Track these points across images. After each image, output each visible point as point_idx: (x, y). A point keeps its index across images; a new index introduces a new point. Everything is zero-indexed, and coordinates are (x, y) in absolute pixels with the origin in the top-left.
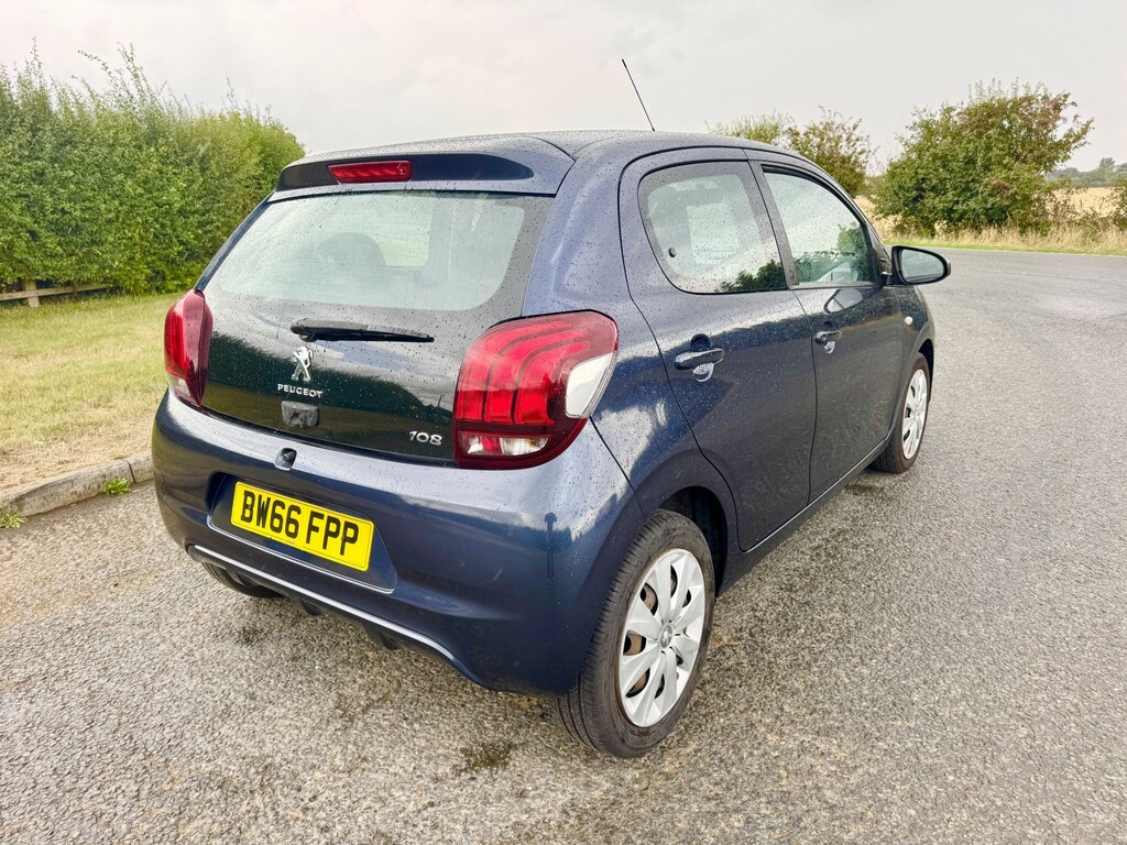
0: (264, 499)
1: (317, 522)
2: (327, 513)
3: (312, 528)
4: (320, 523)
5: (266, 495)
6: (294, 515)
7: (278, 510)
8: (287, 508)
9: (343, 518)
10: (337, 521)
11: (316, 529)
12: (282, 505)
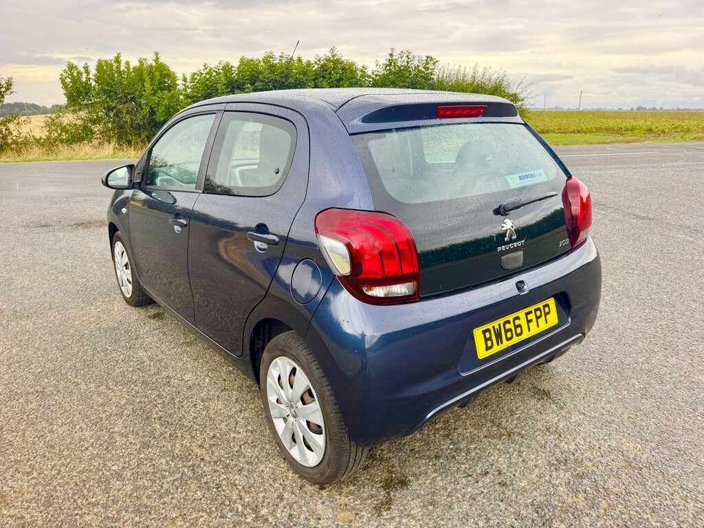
0: (497, 327)
1: (530, 317)
2: (532, 308)
3: (529, 321)
4: (531, 317)
5: (496, 324)
6: (517, 322)
7: (508, 326)
8: (512, 322)
9: (540, 305)
10: (539, 309)
11: (531, 321)
12: (508, 322)
